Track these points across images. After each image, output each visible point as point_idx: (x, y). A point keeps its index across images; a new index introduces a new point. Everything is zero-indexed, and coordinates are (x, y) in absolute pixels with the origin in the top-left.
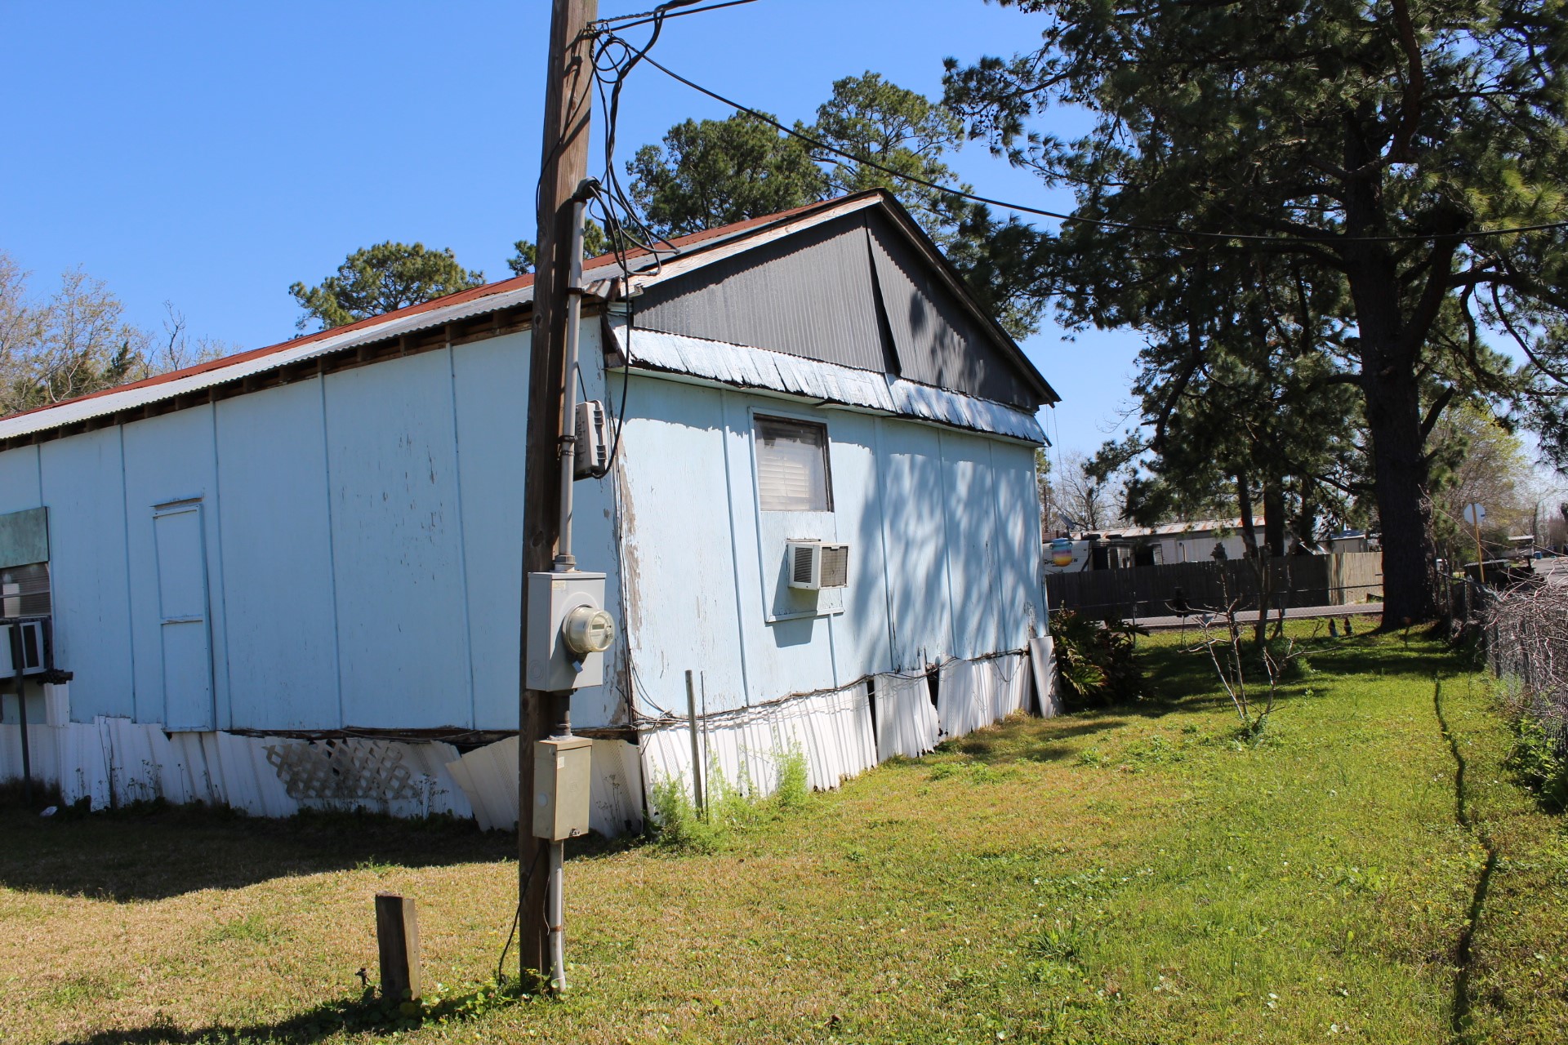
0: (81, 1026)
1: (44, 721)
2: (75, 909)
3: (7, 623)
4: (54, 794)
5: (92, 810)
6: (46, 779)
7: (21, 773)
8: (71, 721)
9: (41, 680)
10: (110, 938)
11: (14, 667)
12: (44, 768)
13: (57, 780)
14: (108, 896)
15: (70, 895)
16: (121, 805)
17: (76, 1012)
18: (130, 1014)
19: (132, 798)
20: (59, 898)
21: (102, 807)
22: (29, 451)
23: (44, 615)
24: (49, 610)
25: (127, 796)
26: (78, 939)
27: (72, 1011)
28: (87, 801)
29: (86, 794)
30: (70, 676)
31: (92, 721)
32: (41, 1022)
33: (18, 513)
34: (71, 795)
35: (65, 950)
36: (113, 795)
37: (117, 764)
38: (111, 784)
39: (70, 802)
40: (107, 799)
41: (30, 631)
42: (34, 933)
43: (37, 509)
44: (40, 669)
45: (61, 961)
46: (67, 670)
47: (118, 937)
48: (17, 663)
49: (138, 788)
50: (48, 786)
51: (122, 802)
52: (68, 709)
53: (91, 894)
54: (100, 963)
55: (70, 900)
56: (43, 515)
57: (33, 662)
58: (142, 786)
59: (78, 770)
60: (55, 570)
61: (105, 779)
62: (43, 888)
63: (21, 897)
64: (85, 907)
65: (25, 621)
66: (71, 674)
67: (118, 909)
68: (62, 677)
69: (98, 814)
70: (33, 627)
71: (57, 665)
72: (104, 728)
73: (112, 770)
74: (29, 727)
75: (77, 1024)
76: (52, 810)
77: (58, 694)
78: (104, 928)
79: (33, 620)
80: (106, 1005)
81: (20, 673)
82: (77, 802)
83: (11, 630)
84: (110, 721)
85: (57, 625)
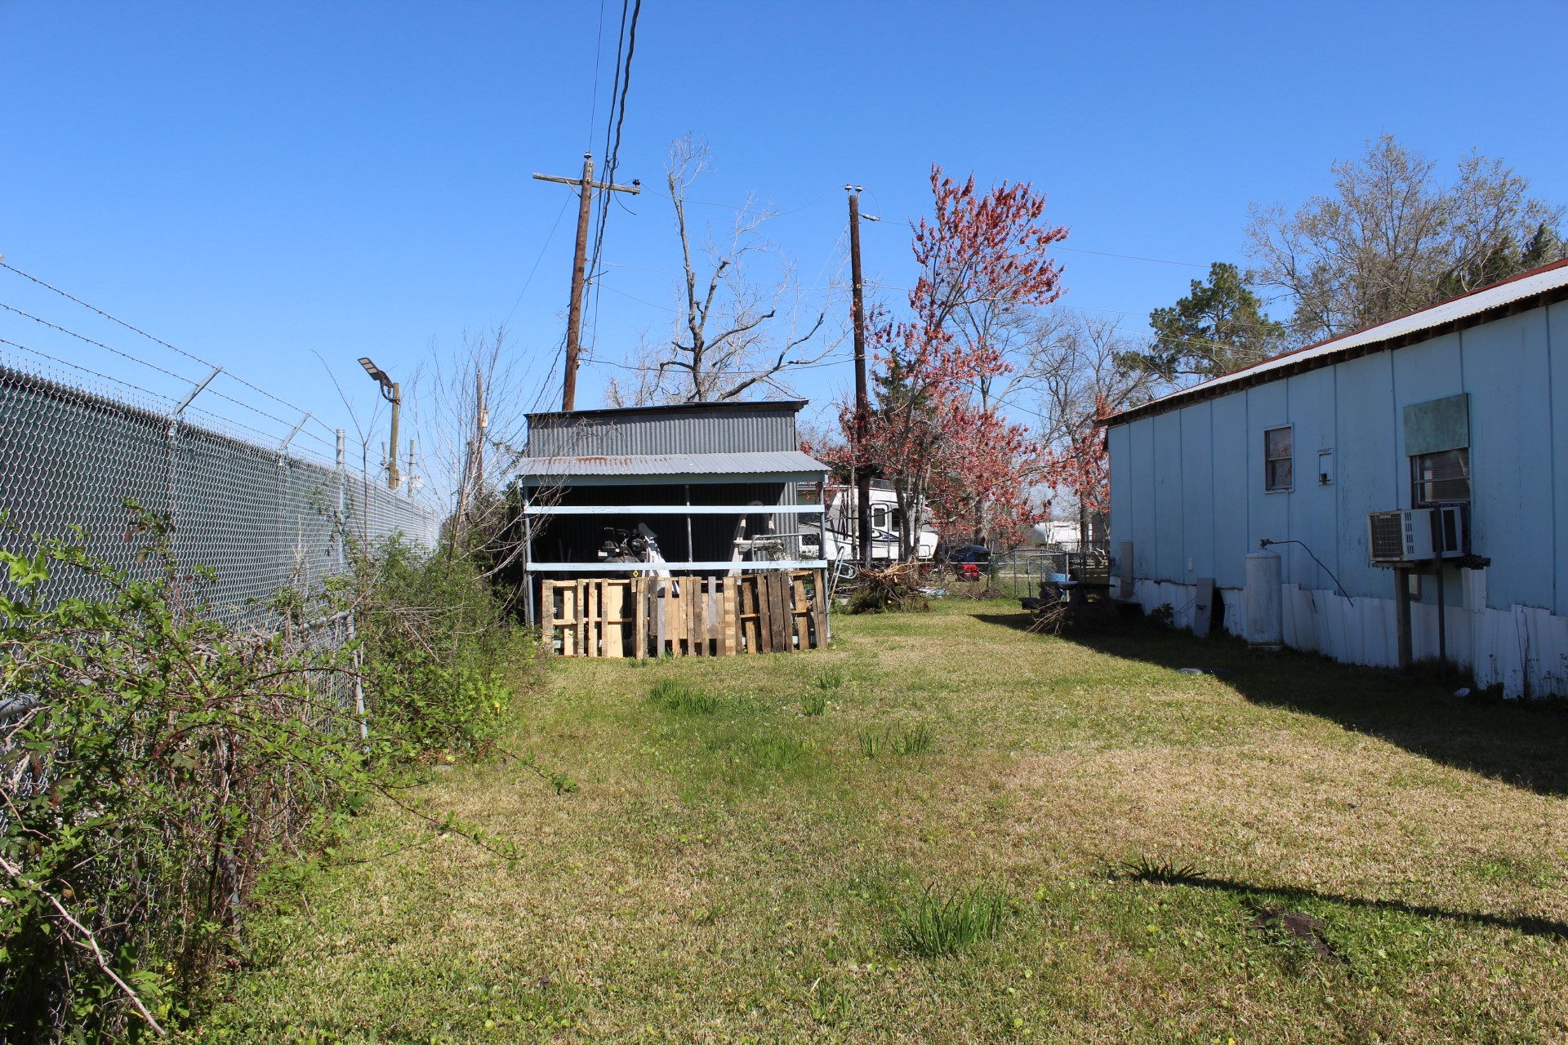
0: (1505, 904)
1: (1460, 605)
2: (1493, 790)
3: (1427, 507)
4: (1467, 676)
5: (1505, 697)
6: (1460, 661)
7: (1437, 653)
8: (1487, 606)
9: (1459, 563)
10: (1530, 826)
11: (1434, 550)
12: (1458, 650)
13: (1470, 663)
14: (1526, 784)
15: (1487, 776)
16: (1534, 697)
17: (1500, 890)
18: (1555, 906)
19: (1547, 691)
20: (1477, 777)
21: (1515, 696)
22: (1451, 339)
23: (1463, 501)
24: (1469, 496)
25: (1542, 689)
26: (1497, 820)
27: (1495, 887)
28: (1499, 687)
29: (1500, 680)
30: (1487, 563)
31: (1508, 609)
32: (1466, 889)
33: (1440, 400)
34: (1485, 679)
35: (1485, 828)
36: (1527, 686)
37: (1532, 655)
38: (1525, 674)
39: (1482, 686)
40: (1521, 688)
41: (1449, 515)
42: (1455, 806)
43: (1459, 396)
44: (1457, 553)
45: (1481, 837)
46: (1485, 555)
47: (1538, 827)
48: (1437, 546)
49: (1554, 682)
50: (1461, 668)
51: (1536, 693)
52: (1485, 595)
53: (1508, 779)
54: (1522, 848)
55: (1487, 781)
56: (1463, 402)
57: (1452, 546)
58: (1559, 680)
59: (1491, 656)
60: (1476, 455)
61: (1519, 668)
62: (1461, 764)
63: (1440, 769)
64: (1502, 790)
65: (1447, 505)
66: (1489, 559)
67: (1538, 800)
68: (1480, 563)
69: (1510, 701)
70: (1452, 511)
71: (1475, 551)
72: (1521, 617)
73: (1527, 660)
74: (1446, 608)
75: (1501, 902)
76: (1465, 691)
77: (1475, 579)
78: (1524, 816)
79: (1452, 505)
80: (1532, 892)
81: (1439, 555)
82: (1490, 687)
83: (1432, 514)
84: (1527, 610)
85: (1476, 511)
